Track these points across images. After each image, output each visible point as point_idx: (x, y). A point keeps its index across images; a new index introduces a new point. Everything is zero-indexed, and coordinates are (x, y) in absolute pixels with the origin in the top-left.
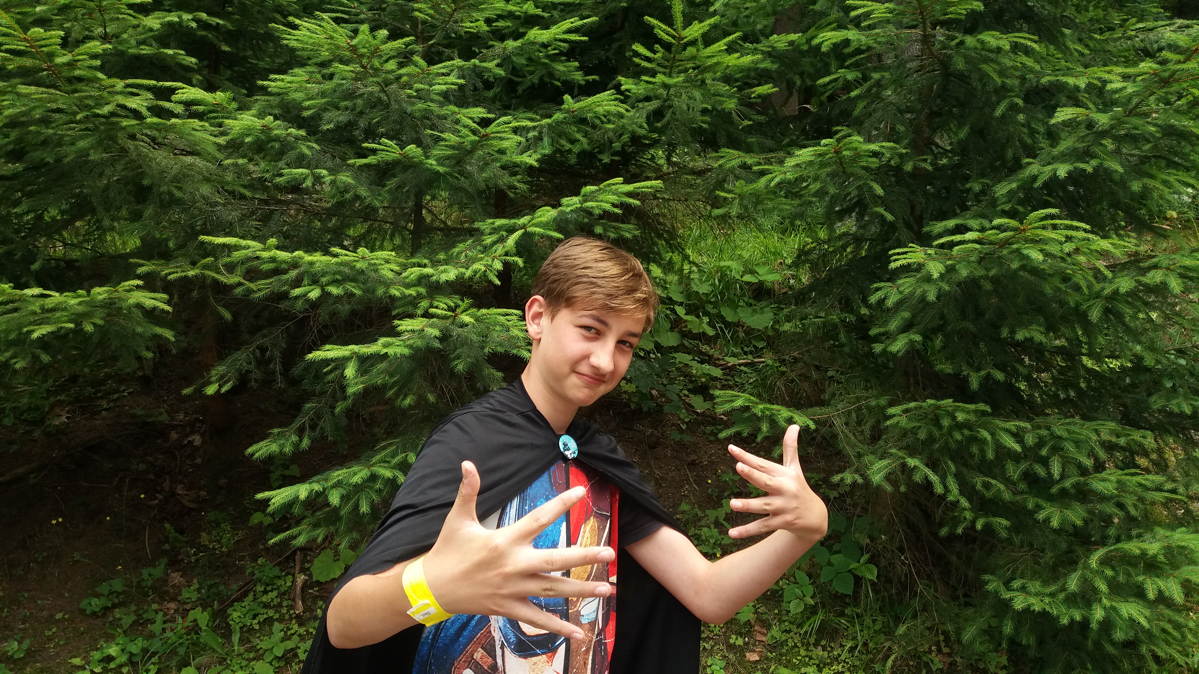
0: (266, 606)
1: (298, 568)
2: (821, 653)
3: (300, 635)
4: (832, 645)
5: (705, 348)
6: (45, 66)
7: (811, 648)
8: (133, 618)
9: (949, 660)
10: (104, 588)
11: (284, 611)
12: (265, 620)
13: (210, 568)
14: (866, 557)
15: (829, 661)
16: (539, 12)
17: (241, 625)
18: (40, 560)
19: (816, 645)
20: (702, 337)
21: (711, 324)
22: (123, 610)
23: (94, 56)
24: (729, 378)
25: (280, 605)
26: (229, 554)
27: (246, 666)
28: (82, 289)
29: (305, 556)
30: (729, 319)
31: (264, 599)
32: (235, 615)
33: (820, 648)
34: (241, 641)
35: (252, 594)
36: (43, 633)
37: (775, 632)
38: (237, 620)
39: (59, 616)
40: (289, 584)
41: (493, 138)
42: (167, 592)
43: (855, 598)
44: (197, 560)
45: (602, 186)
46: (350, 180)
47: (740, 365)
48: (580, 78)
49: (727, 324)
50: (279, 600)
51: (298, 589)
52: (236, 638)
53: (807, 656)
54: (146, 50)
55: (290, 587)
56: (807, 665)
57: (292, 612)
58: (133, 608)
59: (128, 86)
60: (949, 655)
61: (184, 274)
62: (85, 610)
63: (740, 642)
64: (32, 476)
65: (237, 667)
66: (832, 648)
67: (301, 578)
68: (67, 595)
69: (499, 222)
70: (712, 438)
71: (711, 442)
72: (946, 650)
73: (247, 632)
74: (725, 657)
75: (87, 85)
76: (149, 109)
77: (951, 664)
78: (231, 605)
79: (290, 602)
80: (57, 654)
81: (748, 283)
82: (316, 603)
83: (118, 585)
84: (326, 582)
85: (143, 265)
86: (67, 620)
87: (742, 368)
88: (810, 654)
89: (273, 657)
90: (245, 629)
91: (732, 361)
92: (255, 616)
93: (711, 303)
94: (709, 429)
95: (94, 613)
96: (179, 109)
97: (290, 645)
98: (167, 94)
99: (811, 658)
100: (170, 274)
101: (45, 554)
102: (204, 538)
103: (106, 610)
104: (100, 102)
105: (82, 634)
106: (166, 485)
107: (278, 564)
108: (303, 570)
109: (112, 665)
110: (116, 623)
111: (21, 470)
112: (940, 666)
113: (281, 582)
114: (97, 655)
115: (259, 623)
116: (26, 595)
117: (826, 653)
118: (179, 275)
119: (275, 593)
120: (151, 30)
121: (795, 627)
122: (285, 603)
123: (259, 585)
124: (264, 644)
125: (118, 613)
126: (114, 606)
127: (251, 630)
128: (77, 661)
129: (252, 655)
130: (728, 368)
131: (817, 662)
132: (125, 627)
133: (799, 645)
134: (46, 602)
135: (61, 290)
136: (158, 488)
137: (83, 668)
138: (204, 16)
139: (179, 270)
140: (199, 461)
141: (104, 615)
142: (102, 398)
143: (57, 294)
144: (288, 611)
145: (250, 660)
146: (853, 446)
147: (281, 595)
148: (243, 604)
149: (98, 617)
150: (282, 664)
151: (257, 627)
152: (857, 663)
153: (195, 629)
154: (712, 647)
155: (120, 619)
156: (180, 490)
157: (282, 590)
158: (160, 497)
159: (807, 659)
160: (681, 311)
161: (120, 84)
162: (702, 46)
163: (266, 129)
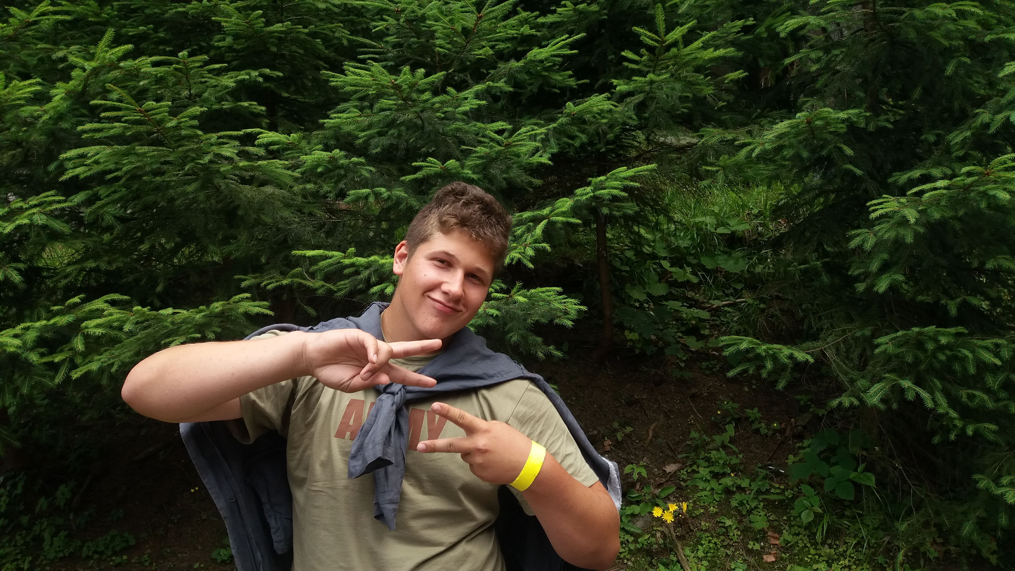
2: (828, 551)
4: (837, 543)
5: (690, 294)
6: (155, 130)
7: (819, 546)
9: (944, 549)
14: (862, 467)
15: (836, 557)
16: (533, 32)
18: (176, 521)
19: (823, 544)
20: (687, 284)
21: (694, 273)
23: (193, 118)
24: (716, 318)
28: (203, 305)
30: (709, 267)
33: (826, 546)
37: (786, 535)
39: (196, 565)
41: (516, 145)
43: (857, 502)
45: (608, 175)
46: (403, 194)
47: (724, 306)
48: (574, 83)
49: (708, 272)
53: (816, 554)
54: (226, 105)
56: (818, 562)
59: (219, 138)
60: (943, 544)
61: (278, 283)
62: (216, 559)
63: (757, 547)
66: (837, 545)
68: (200, 548)
69: (527, 214)
70: (708, 372)
71: (707, 375)
72: (940, 540)
74: (745, 560)
75: (188, 141)
76: (237, 154)
77: (945, 552)
81: (721, 235)
85: (244, 280)
86: (202, 568)
87: (726, 309)
88: (819, 552)
91: (716, 303)
93: (691, 254)
94: (704, 364)
95: (223, 562)
96: (262, 152)
98: (250, 139)
99: (820, 556)
100: (268, 284)
101: (179, 516)
104: (201, 153)
111: (152, 449)
112: (936, 555)
116: (169, 550)
117: (833, 551)
118: (275, 284)
120: (227, 87)
121: (803, 530)
130: (714, 309)
131: (826, 559)
133: (809, 545)
134: (185, 555)
135: (187, 307)
138: (267, 71)
139: (274, 280)
143: (185, 312)
146: (846, 374)
149: (226, 564)
152: (861, 557)
154: (733, 552)
159: (817, 557)
160: (666, 264)
161: (214, 137)
162: (682, 47)
163: (333, 160)
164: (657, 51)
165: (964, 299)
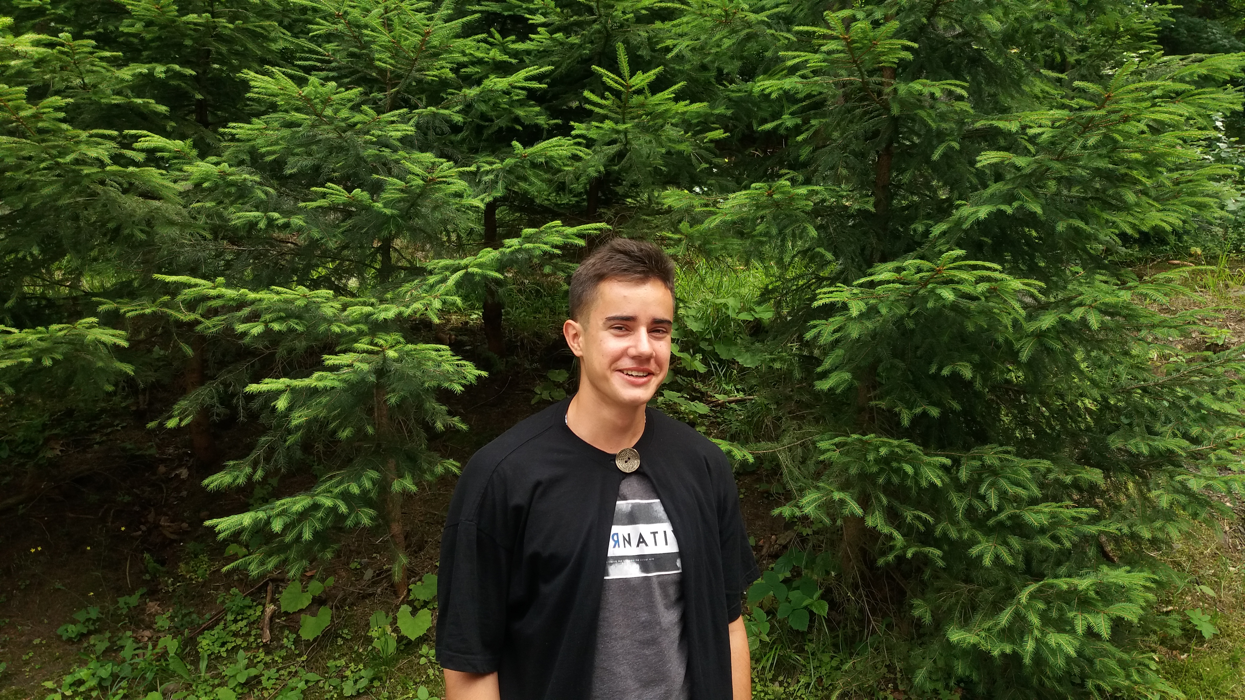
0: (235, 634)
1: (268, 598)
2: (778, 688)
3: (265, 664)
4: (789, 680)
5: (699, 385)
6: (13, 118)
7: (768, 683)
8: (107, 644)
9: (904, 697)
10: (81, 616)
11: (252, 639)
12: (233, 648)
13: (186, 597)
14: (818, 593)
15: (784, 696)
16: (506, 58)
17: (209, 652)
18: (22, 587)
19: (773, 681)
20: (694, 374)
21: (704, 361)
22: (98, 636)
23: (58, 109)
24: (719, 415)
25: (248, 634)
26: (204, 585)
27: (211, 692)
28: (41, 326)
29: (277, 587)
30: (724, 357)
31: (233, 628)
32: (204, 643)
33: (777, 683)
34: (209, 668)
35: (223, 622)
36: (20, 657)
38: (206, 648)
39: (37, 641)
40: (258, 613)
41: (441, 182)
42: (143, 621)
44: (174, 591)
45: (542, 228)
46: (301, 223)
47: (730, 402)
48: (543, 122)
49: (721, 362)
50: (248, 629)
51: (267, 619)
52: (203, 665)
53: (763, 691)
54: (117, 100)
55: (259, 617)
57: (259, 640)
58: (108, 634)
59: (91, 136)
60: (905, 692)
61: (142, 312)
62: (61, 636)
64: (21, 506)
65: (202, 692)
66: (789, 684)
67: (270, 608)
68: (46, 621)
69: (443, 262)
72: (902, 688)
73: (215, 659)
75: (53, 135)
76: (112, 158)
78: (201, 633)
79: (259, 631)
80: (32, 678)
81: (744, 321)
82: (283, 633)
83: (94, 613)
84: (294, 613)
85: (104, 303)
86: (44, 645)
87: (733, 405)
88: (766, 689)
89: (236, 683)
90: (213, 656)
91: (721, 398)
92: (223, 644)
93: (706, 340)
95: (70, 640)
96: (140, 157)
97: (253, 672)
98: (127, 143)
99: (766, 693)
100: (129, 311)
101: (28, 582)
102: (182, 568)
103: (83, 636)
104: (63, 152)
105: (58, 659)
106: (151, 517)
107: (251, 594)
108: (274, 601)
109: (82, 689)
110: (90, 649)
111: (10, 501)
113: (251, 612)
114: (68, 679)
115: (227, 650)
116: (7, 621)
117: (782, 689)
118: (137, 312)
119: (245, 622)
120: (123, 80)
122: (253, 633)
123: (229, 614)
124: (227, 670)
125: (92, 640)
126: (90, 633)
127: (218, 657)
128: (49, 684)
129: (216, 682)
130: (719, 405)
131: (772, 697)
132: (99, 653)
134: (26, 628)
135: (21, 327)
136: (143, 520)
137: (54, 691)
138: (177, 67)
139: (138, 308)
140: (184, 493)
141: (80, 641)
142: (96, 432)
143: (16, 331)
144: (256, 640)
145: (214, 686)
146: (796, 480)
147: (250, 624)
148: (213, 633)
149: (74, 643)
150: (246, 691)
151: (224, 655)
153: (164, 655)
155: (94, 645)
156: (164, 522)
157: (252, 619)
158: (144, 528)
159: (763, 694)
161: (84, 135)
162: (649, 95)
163: (223, 175)
164: (623, 97)
165: (924, 410)
